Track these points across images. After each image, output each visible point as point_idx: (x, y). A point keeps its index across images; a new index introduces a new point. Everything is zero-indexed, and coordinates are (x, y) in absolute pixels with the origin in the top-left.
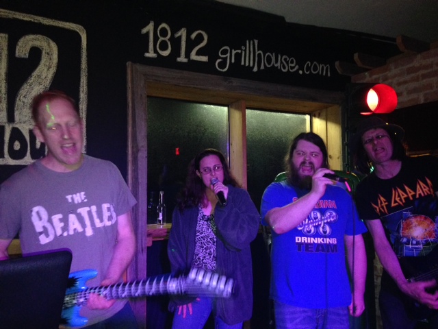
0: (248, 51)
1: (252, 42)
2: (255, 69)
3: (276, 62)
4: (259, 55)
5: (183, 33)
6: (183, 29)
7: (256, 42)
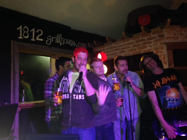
0: (58, 38)
1: (59, 35)
2: (61, 44)
3: (68, 42)
4: (62, 39)
5: (33, 30)
6: (33, 29)
7: (61, 35)
